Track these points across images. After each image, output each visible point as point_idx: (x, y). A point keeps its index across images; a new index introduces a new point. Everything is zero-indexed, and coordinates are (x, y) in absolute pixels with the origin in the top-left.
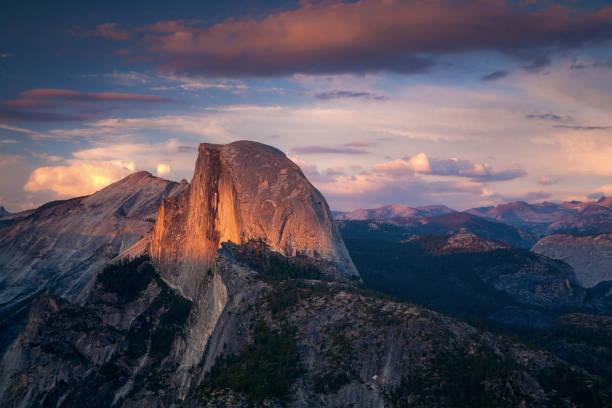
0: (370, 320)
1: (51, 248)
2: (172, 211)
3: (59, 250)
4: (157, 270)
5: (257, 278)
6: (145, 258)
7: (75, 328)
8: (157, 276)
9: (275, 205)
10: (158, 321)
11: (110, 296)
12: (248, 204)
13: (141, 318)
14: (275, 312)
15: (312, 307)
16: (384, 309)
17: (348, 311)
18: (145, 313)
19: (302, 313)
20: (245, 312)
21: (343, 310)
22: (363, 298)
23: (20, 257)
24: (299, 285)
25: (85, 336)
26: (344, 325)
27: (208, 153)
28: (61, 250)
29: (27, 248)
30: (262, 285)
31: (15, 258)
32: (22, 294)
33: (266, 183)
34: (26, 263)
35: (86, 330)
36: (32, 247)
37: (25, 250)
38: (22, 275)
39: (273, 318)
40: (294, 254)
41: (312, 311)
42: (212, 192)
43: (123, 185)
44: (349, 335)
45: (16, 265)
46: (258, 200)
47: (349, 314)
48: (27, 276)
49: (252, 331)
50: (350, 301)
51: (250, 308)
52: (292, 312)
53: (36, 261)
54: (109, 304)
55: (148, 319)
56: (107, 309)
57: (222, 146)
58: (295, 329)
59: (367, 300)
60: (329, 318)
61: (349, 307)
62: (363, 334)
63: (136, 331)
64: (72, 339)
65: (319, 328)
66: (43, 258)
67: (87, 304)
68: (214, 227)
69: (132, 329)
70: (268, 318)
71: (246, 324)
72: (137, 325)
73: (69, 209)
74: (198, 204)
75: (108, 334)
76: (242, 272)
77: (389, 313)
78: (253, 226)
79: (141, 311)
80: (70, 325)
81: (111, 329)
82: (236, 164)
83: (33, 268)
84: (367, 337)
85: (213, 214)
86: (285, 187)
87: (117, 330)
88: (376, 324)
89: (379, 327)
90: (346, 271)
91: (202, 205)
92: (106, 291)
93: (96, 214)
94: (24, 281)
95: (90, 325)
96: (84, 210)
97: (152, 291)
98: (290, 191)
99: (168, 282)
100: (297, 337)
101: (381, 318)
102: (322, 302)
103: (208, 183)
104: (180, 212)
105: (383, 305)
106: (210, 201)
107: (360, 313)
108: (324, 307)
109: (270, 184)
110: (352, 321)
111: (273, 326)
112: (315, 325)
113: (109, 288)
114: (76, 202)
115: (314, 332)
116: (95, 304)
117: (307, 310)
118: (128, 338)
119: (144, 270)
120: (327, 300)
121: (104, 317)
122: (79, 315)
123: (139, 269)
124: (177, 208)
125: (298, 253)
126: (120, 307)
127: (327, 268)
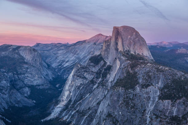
1: (79, 52)
4: (103, 58)
5: (127, 60)
6: (100, 55)
7: (84, 71)
8: (103, 59)
9: (132, 42)
10: (103, 70)
11: (92, 64)
12: (125, 42)
14: (132, 68)
15: (141, 67)
16: (160, 68)
19: (138, 69)
20: (124, 68)
21: (149, 68)
22: (154, 65)
23: (72, 54)
24: (138, 62)
26: (149, 72)
27: (115, 29)
28: (81, 53)
29: (73, 52)
30: (129, 61)
33: (130, 36)
34: (73, 56)
35: (86, 72)
36: (74, 52)
39: (131, 70)
40: (137, 54)
41: (141, 68)
42: (116, 39)
43: (95, 37)
44: (150, 74)
45: (71, 56)
46: (128, 41)
47: (151, 69)
49: (126, 73)
50: (151, 66)
52: (136, 68)
53: (75, 55)
54: (92, 66)
55: (101, 69)
56: (91, 67)
57: (119, 27)
58: (137, 73)
60: (145, 70)
61: (151, 67)
62: (154, 74)
64: (83, 74)
65: (143, 72)
66: (77, 55)
67: (87, 66)
68: (117, 47)
69: (97, 72)
70: (130, 70)
71: (124, 71)
72: (99, 71)
73: (83, 43)
74: (113, 42)
76: (123, 58)
77: (161, 69)
78: (127, 47)
79: (99, 68)
81: (92, 72)
82: (122, 32)
83: (75, 57)
85: (117, 44)
86: (135, 37)
87: (94, 72)
88: (157, 72)
89: (158, 72)
90: (150, 58)
91: (114, 42)
92: (91, 63)
93: (89, 44)
94: (73, 60)
95: (87, 71)
96: (86, 43)
97: (102, 63)
99: (106, 61)
100: (137, 75)
101: (159, 70)
102: (144, 66)
103: (115, 37)
104: (109, 43)
105: (159, 67)
106: (116, 41)
107: (153, 69)
108: (144, 67)
109: (131, 37)
110: (151, 71)
111: (131, 72)
112: (142, 72)
113: (92, 62)
114: (84, 41)
115: (142, 73)
116: (89, 66)
117: (140, 68)
118: (96, 74)
119: (100, 58)
120: (145, 65)
121: (91, 69)
122: (85, 68)
123: (99, 57)
124: (108, 43)
125: (138, 54)
126: (94, 67)
127: (145, 57)
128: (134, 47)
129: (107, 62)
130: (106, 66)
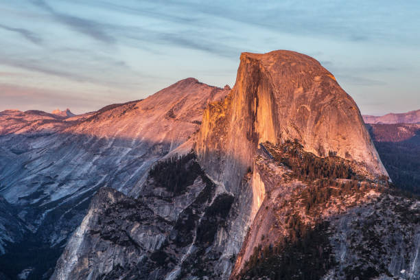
0: (399, 218)
1: (109, 146)
2: (216, 114)
3: (116, 148)
4: (202, 167)
5: (293, 176)
6: (192, 156)
7: (130, 218)
8: (202, 173)
9: (309, 110)
10: (203, 214)
11: (160, 190)
12: (285, 108)
13: (188, 211)
14: (308, 208)
15: (344, 204)
16: (412, 208)
17: (377, 209)
18: (191, 205)
19: (334, 209)
20: (281, 207)
21: (372, 207)
22: (391, 197)
23: (82, 154)
24: (331, 183)
25: (138, 225)
26: (374, 221)
27: (248, 62)
28: (118, 148)
29: (89, 145)
30: (297, 182)
31: (79, 155)
32: (84, 187)
33: (301, 89)
34: (88, 159)
35: (139, 220)
36: (93, 145)
37: (87, 148)
38: (85, 170)
39: (307, 213)
40: (327, 154)
41: (342, 208)
42: (252, 98)
43: (173, 90)
44: (378, 229)
45: (79, 161)
46: (294, 105)
47: (378, 211)
48: (88, 171)
49: (288, 225)
50: (379, 200)
51: (286, 204)
52: (325, 207)
53: (96, 158)
54: (160, 198)
55: (194, 211)
56: (156, 201)
57: (262, 55)
58: (328, 224)
59: (395, 199)
60: (359, 215)
61: (379, 204)
62: (393, 230)
63: (183, 222)
64: (127, 228)
65: (349, 224)
66: (102, 155)
67: (141, 197)
68: (253, 129)
69: (180, 220)
70: (302, 214)
71: (282, 218)
72: (185, 217)
73: (125, 112)
74: (240, 108)
75: (159, 225)
76: (279, 171)
77: (417, 212)
79: (188, 204)
80: (125, 215)
81: (161, 219)
82: (274, 72)
83: (94, 164)
84: (396, 233)
85: (253, 117)
86: (319, 93)
87: (166, 221)
88: (403, 222)
89: (407, 224)
90: (377, 172)
91: (243, 109)
92: (157, 186)
93: (148, 117)
94: (86, 175)
95: (143, 216)
96: (138, 113)
97: (198, 186)
98: (323, 97)
99: (212, 180)
100: (329, 232)
101: (409, 216)
102: (352, 199)
103: (248, 90)
104: (223, 115)
105: (411, 204)
106: (250, 106)
107: (389, 211)
108: (354, 204)
109: (305, 90)
110: (381, 218)
111: (307, 221)
112: (347, 221)
113: (159, 183)
114: (131, 106)
115: (345, 227)
116: (148, 197)
117: (339, 207)
118: (176, 228)
119: (190, 167)
120: (358, 198)
121: (155, 209)
122: (133, 206)
123: (187, 166)
124: (221, 112)
125: (331, 153)
126: (169, 200)
127: (357, 169)
128: (318, 129)
129: (216, 182)
130: (213, 199)
